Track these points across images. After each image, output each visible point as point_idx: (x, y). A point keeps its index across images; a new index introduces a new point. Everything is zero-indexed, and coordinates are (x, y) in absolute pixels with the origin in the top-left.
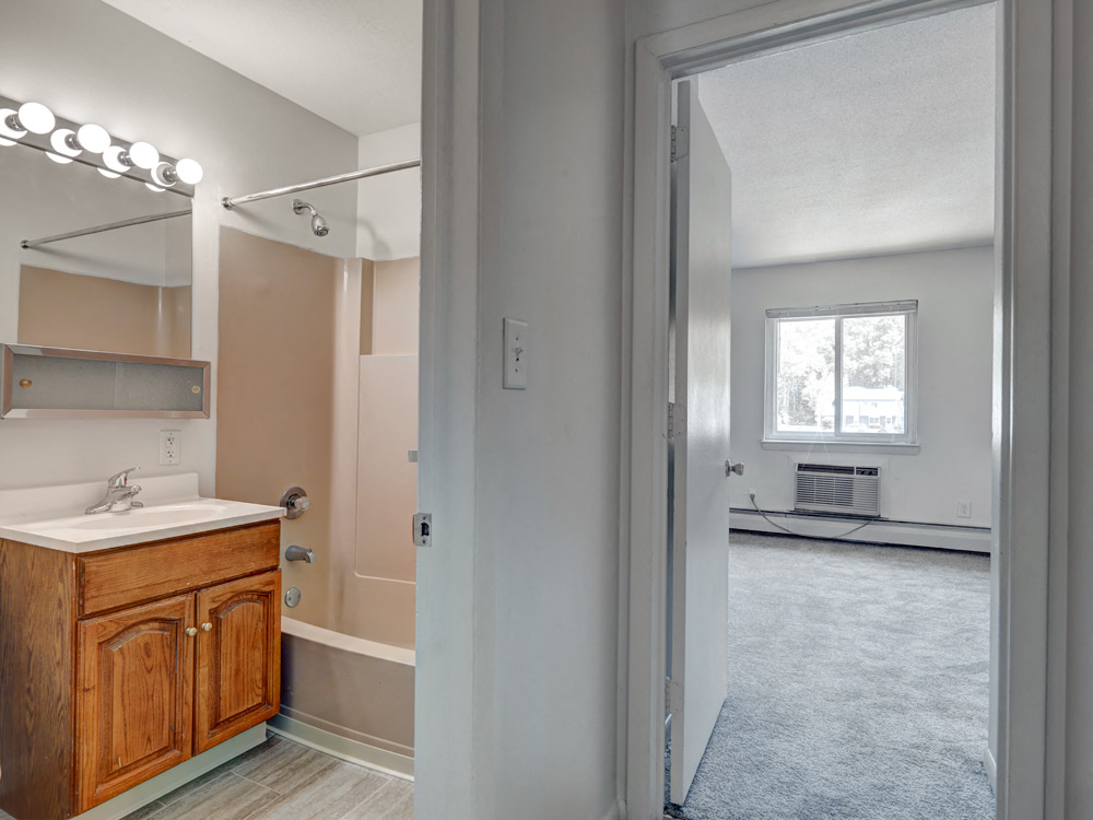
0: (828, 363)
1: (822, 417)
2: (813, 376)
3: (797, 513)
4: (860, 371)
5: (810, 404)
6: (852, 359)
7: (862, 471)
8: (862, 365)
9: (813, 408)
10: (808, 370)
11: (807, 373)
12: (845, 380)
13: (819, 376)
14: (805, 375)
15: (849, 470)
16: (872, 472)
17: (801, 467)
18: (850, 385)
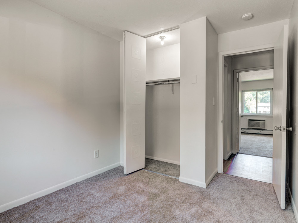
0: (254, 96)
1: (252, 112)
2: (249, 100)
3: (248, 129)
4: (263, 98)
5: (248, 108)
6: (261, 95)
7: (261, 121)
8: (264, 97)
9: (249, 109)
10: (247, 98)
11: (247, 99)
12: (259, 101)
13: (251, 100)
14: (246, 100)
15: (259, 120)
16: (264, 121)
17: (249, 120)
18: (260, 102)
